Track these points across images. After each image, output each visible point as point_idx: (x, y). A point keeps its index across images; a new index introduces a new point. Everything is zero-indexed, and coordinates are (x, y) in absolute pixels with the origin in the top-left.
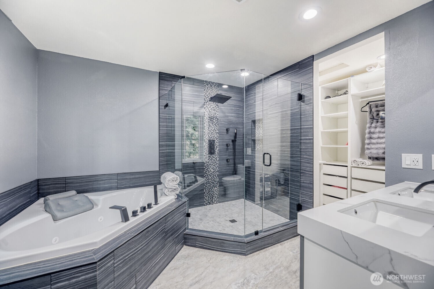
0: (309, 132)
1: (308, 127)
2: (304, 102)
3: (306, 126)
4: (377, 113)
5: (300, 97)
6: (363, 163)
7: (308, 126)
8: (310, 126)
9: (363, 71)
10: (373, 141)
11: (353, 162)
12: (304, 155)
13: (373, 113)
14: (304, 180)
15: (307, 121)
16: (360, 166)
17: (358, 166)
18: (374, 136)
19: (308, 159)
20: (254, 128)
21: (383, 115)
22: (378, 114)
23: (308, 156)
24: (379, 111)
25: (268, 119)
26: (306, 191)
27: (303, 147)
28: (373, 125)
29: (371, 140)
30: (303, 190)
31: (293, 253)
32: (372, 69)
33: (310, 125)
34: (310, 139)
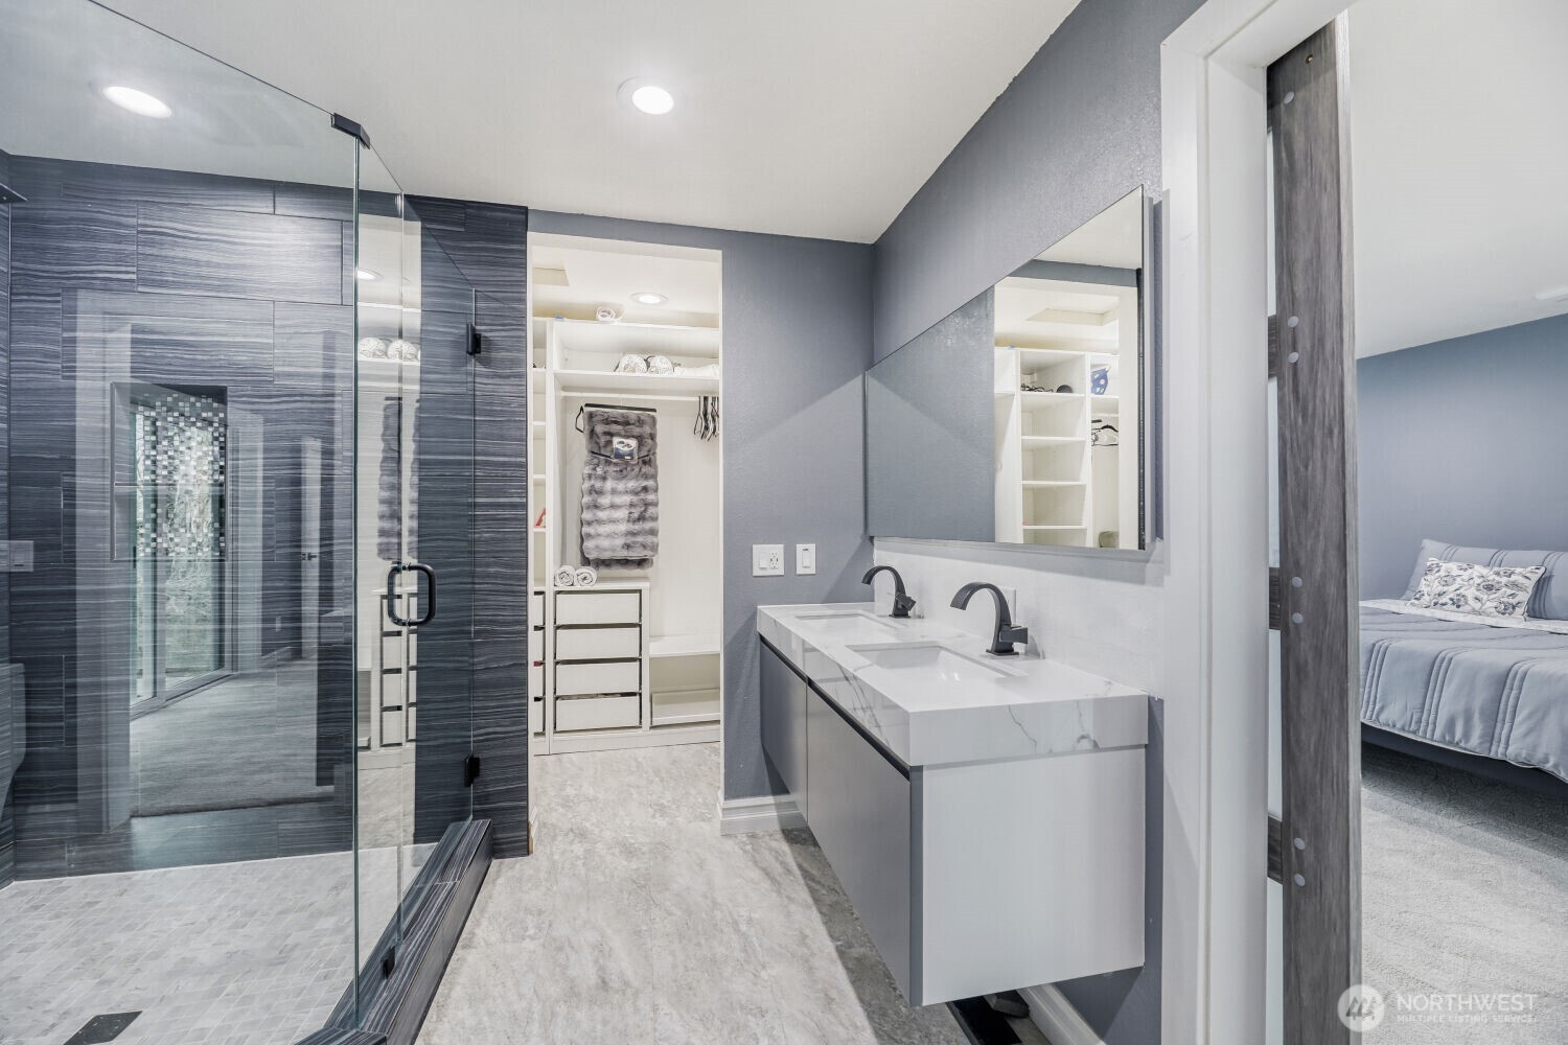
0: (511, 481)
1: (506, 459)
2: (486, 363)
3: (494, 455)
4: (608, 438)
5: (476, 345)
6: (585, 578)
7: (504, 455)
8: (513, 459)
9: (588, 314)
10: (602, 515)
11: (557, 578)
12: (488, 565)
13: (598, 437)
14: (485, 662)
15: (502, 438)
16: (577, 587)
17: (572, 588)
18: (605, 500)
19: (503, 576)
20: (127, 427)
21: (620, 447)
22: (610, 443)
23: (506, 565)
24: (611, 435)
25: (270, 397)
26: (493, 699)
27: (486, 535)
28: (599, 471)
29: (595, 511)
30: (487, 698)
31: (532, 938)
32: (608, 318)
33: (516, 456)
34: (513, 506)
